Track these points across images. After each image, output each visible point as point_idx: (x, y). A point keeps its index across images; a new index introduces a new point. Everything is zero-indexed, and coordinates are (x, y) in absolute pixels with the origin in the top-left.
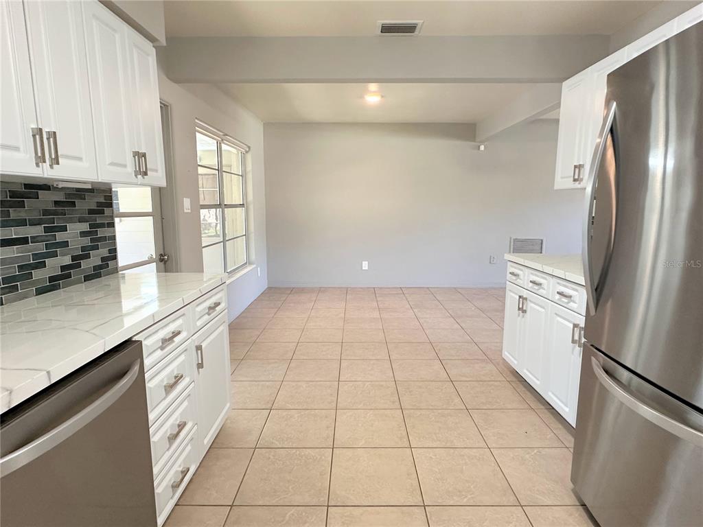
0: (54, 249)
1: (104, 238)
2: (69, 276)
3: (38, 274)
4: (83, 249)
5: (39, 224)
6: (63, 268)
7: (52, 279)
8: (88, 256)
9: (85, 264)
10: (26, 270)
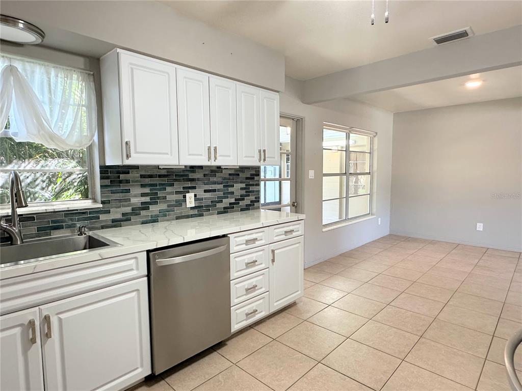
0: (227, 195)
1: (254, 191)
2: (233, 208)
3: (219, 205)
4: (241, 196)
5: (222, 184)
6: (230, 204)
7: (225, 208)
8: (243, 199)
9: (241, 203)
10: (214, 203)
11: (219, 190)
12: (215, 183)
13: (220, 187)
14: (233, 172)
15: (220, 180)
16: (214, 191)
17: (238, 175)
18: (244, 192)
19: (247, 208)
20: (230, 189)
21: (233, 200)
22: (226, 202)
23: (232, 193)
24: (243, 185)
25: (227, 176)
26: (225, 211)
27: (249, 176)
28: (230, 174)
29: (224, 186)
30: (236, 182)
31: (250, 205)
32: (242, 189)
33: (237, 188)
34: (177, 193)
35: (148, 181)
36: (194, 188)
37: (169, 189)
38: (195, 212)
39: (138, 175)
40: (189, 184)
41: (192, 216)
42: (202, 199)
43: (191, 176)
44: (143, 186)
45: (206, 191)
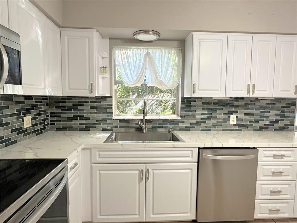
0: (263, 118)
1: (289, 117)
2: (268, 128)
3: (255, 125)
4: (276, 120)
5: (259, 110)
6: (265, 125)
7: (260, 127)
8: (278, 123)
9: (275, 125)
10: (251, 123)
11: (256, 115)
12: (253, 109)
13: (258, 112)
14: (269, 102)
15: (258, 107)
16: (253, 114)
17: (275, 104)
18: (279, 117)
19: (281, 129)
20: (266, 115)
21: (268, 123)
22: (261, 123)
23: (268, 117)
24: (279, 112)
25: (264, 105)
26: (261, 129)
27: (285, 105)
28: (267, 104)
29: (261, 112)
30: (272, 110)
31: (284, 128)
32: (277, 115)
33: (273, 114)
34: (224, 114)
35: (206, 106)
36: (237, 112)
37: (219, 112)
38: (237, 128)
39: (201, 103)
40: (233, 109)
42: (242, 120)
43: (235, 104)
44: (203, 109)
45: (245, 114)
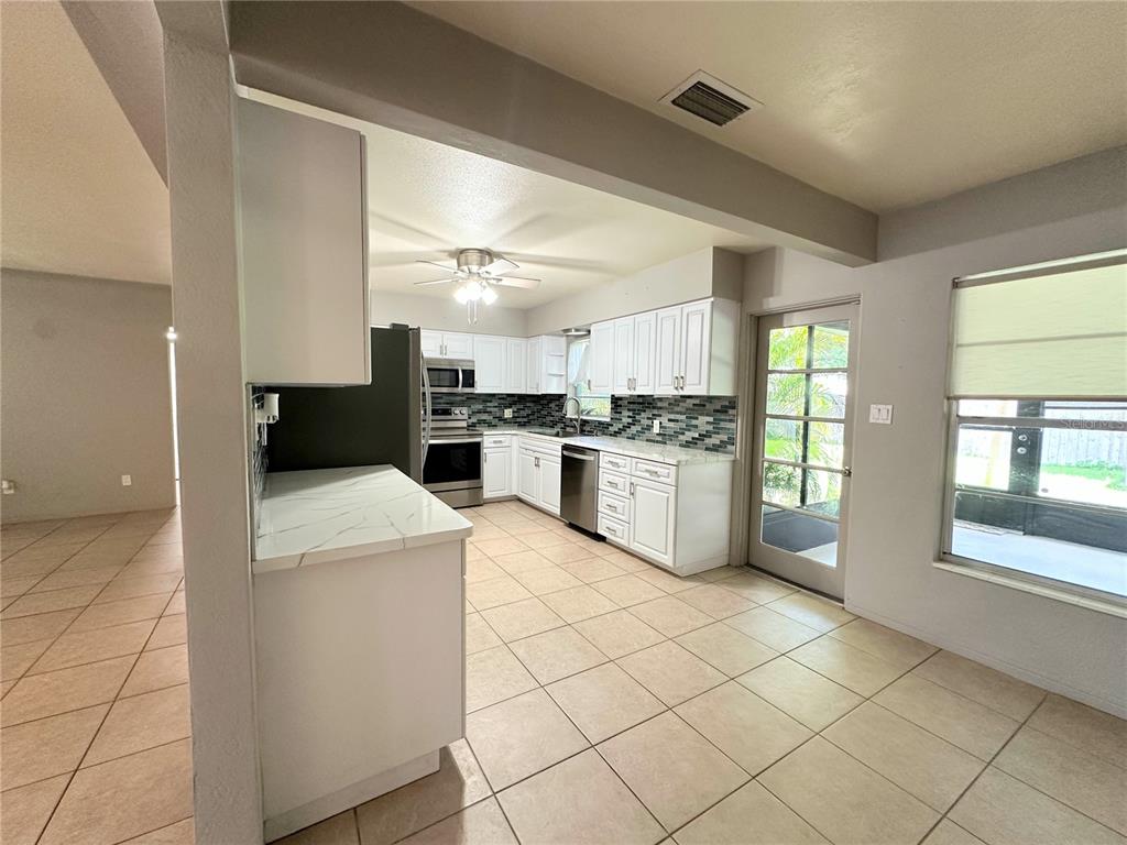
2: (697, 444)
3: (681, 438)
4: (707, 432)
5: (685, 414)
6: (693, 438)
7: (687, 442)
8: (710, 437)
9: (707, 441)
10: (676, 434)
11: (681, 421)
12: (678, 413)
13: (683, 417)
15: (684, 410)
16: (677, 421)
17: (704, 406)
19: (715, 449)
20: (694, 422)
21: (697, 436)
22: (689, 435)
23: (696, 426)
24: (711, 419)
25: (691, 406)
26: (688, 445)
27: (719, 407)
28: (694, 404)
29: (687, 418)
30: (702, 414)
31: (719, 446)
33: (703, 422)
34: (648, 418)
35: (631, 406)
36: (660, 416)
37: (643, 415)
38: (660, 439)
40: (655, 412)
41: (657, 442)
42: (665, 427)
43: (659, 404)
44: (629, 410)
45: (669, 420)
